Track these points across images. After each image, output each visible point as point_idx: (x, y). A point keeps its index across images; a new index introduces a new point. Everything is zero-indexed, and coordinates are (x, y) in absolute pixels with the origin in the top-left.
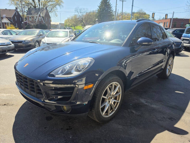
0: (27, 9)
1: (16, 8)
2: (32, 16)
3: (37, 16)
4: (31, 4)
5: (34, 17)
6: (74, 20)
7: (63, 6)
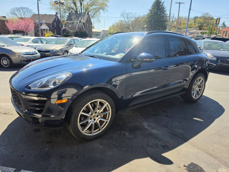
0: (68, 14)
1: (57, 13)
2: (72, 22)
3: (77, 22)
4: (73, 9)
5: (74, 23)
6: (120, 27)
7: (107, 11)
